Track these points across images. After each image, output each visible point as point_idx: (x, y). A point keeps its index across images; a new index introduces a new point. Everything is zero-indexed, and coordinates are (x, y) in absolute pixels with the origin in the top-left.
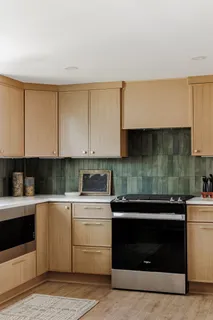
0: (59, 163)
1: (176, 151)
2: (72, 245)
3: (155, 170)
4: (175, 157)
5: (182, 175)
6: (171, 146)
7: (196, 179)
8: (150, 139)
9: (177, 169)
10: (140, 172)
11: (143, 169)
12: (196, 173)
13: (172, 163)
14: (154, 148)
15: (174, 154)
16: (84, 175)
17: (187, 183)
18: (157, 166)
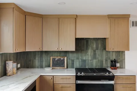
0: (40, 53)
1: (97, 48)
3: (87, 56)
4: (97, 51)
5: (100, 59)
6: (95, 46)
7: (106, 60)
9: (97, 56)
10: (80, 58)
11: (81, 56)
12: (106, 58)
13: (95, 53)
14: (87, 47)
15: (96, 49)
16: (53, 59)
17: (102, 62)
18: (88, 55)
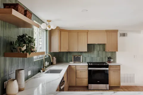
2: (76, 78)
3: (94, 55)
4: (99, 51)
5: (101, 56)
6: (98, 49)
7: (105, 58)
8: (93, 47)
9: (100, 55)
10: (90, 56)
12: (105, 56)
13: (99, 53)
14: (94, 49)
16: (74, 57)
17: (103, 58)
